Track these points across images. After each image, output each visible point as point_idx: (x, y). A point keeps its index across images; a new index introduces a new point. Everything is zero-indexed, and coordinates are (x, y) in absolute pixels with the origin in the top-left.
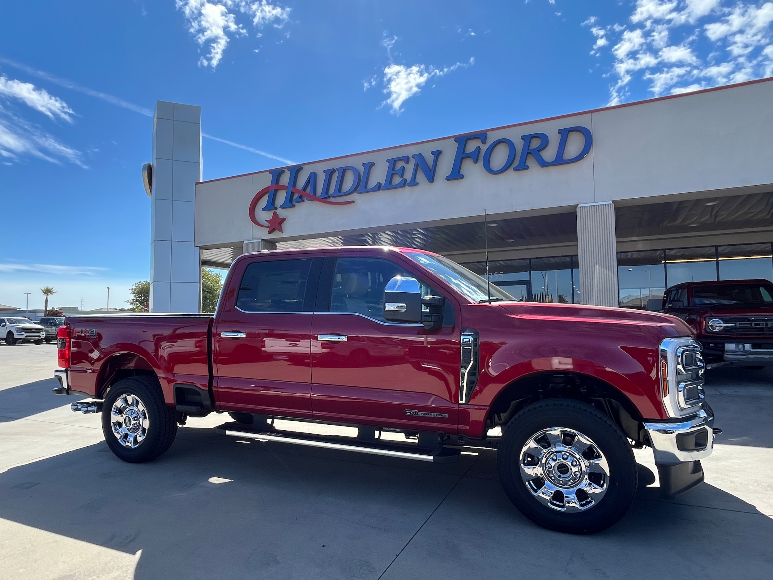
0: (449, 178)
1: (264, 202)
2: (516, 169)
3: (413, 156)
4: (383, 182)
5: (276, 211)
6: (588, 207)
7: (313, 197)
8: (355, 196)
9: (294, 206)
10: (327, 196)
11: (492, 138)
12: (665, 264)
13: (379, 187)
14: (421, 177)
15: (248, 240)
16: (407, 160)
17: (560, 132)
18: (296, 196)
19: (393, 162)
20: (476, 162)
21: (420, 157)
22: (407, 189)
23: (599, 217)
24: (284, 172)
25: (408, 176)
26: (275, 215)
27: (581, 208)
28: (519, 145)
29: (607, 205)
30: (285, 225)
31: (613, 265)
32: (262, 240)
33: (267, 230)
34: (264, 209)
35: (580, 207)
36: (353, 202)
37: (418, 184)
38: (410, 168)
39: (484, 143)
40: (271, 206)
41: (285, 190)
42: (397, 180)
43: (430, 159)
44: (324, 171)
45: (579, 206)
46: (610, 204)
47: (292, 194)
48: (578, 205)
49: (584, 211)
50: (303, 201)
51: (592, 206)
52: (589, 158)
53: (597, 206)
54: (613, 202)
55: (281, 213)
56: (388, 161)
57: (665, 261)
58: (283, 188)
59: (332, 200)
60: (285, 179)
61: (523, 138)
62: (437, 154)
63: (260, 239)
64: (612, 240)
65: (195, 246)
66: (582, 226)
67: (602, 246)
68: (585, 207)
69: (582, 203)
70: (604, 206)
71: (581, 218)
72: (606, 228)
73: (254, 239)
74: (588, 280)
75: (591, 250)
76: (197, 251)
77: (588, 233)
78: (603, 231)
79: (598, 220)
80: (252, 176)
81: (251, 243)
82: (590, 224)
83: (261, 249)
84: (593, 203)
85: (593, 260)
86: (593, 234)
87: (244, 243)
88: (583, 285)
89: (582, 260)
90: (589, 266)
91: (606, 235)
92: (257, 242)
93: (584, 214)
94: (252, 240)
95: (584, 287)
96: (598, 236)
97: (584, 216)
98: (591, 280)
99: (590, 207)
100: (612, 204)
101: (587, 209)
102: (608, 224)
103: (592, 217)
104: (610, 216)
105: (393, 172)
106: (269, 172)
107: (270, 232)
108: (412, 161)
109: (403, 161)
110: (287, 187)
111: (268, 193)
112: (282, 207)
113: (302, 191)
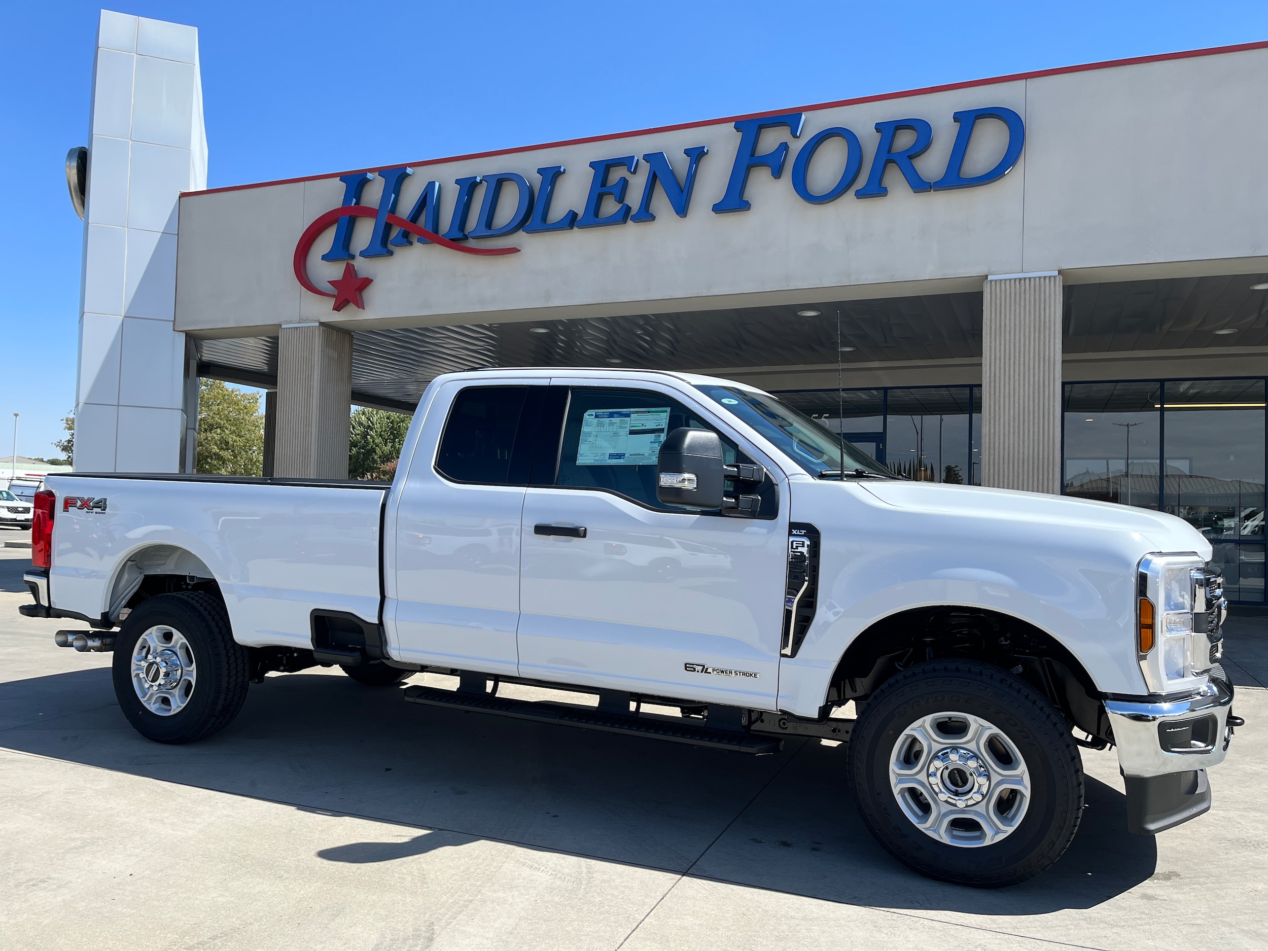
0: (718, 209)
1: (326, 242)
2: (860, 195)
3: (646, 158)
4: (580, 211)
5: (350, 262)
6: (1008, 282)
7: (432, 236)
8: (521, 238)
9: (391, 253)
10: (460, 235)
11: (812, 124)
12: (1162, 410)
13: (571, 221)
14: (661, 203)
15: (291, 322)
16: (632, 164)
17: (957, 117)
18: (395, 232)
19: (603, 168)
20: (777, 174)
21: (659, 161)
22: (631, 228)
23: (1030, 304)
24: (371, 178)
25: (634, 198)
26: (350, 271)
27: (993, 283)
28: (870, 141)
29: (1047, 280)
30: (372, 295)
31: (1054, 406)
32: (322, 324)
33: (331, 302)
34: (324, 258)
35: (991, 281)
36: (514, 250)
37: (653, 218)
38: (638, 183)
39: (795, 135)
40: (342, 250)
41: (374, 217)
42: (610, 207)
43: (681, 166)
44: (458, 182)
45: (990, 278)
46: (1055, 277)
47: (388, 228)
48: (987, 276)
49: (998, 290)
50: (411, 243)
51: (1015, 280)
52: (1014, 177)
53: (1027, 281)
54: (1060, 272)
55: (363, 266)
56: (592, 165)
57: (1162, 405)
58: (370, 213)
59: (472, 243)
60: (373, 195)
61: (879, 127)
62: (697, 155)
63: (316, 321)
64: (1054, 355)
65: (176, 330)
66: (993, 322)
67: (1032, 367)
68: (1001, 280)
69: (995, 273)
70: (1042, 280)
71: (991, 305)
72: (1042, 328)
73: (304, 321)
74: (999, 436)
75: (1009, 374)
76: (181, 340)
77: (1005, 337)
78: (1037, 334)
79: (1027, 309)
80: (302, 183)
81: (297, 328)
82: (1010, 319)
83: (318, 342)
84: (1019, 272)
85: (1012, 395)
86: (1015, 339)
87: (282, 329)
88: (989, 447)
89: (990, 394)
90: (1004, 407)
91: (1042, 342)
92: (310, 327)
93: (998, 297)
94: (299, 323)
95: (992, 451)
96: (1024, 345)
97: (998, 301)
98: (1007, 438)
99: (1013, 282)
100: (1058, 278)
101: (1005, 286)
102: (1047, 320)
103: (1015, 304)
104: (1052, 302)
105: (603, 189)
106: (339, 178)
107: (338, 308)
108: (645, 169)
109: (626, 167)
110: (378, 210)
111: (335, 223)
112: (365, 254)
113: (409, 221)
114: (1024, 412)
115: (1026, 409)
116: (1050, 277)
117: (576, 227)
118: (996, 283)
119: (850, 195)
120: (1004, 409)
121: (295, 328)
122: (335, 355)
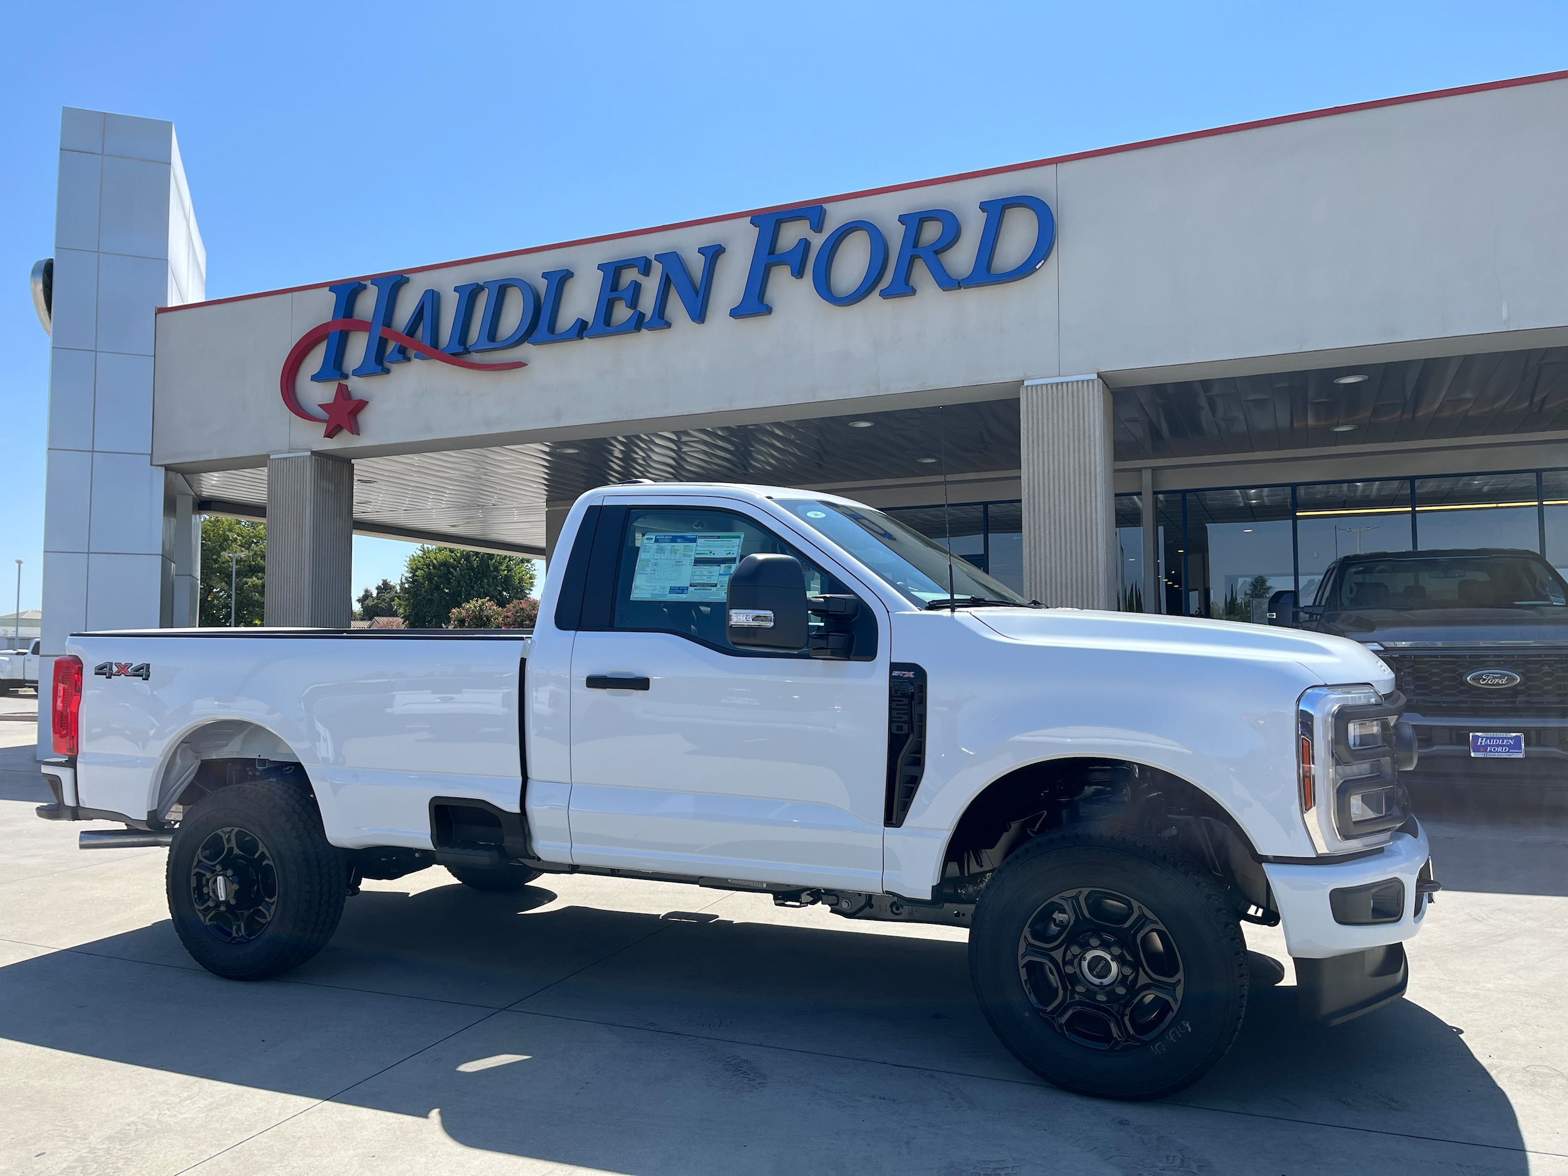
0: (737, 313)
1: (315, 360)
2: (886, 294)
3: (658, 257)
4: (589, 317)
5: (343, 382)
6: (1044, 387)
7: (433, 351)
8: (527, 350)
9: (387, 371)
10: (461, 349)
11: (837, 216)
13: (581, 330)
14: (676, 308)
15: (279, 452)
16: (645, 266)
17: (984, 206)
18: (391, 346)
20: (799, 273)
21: (672, 260)
22: (646, 337)
23: (1068, 411)
24: (365, 287)
25: (648, 303)
26: (343, 392)
27: (1029, 389)
28: (895, 234)
29: (1085, 383)
30: (366, 418)
31: (1107, 522)
32: (313, 453)
33: (322, 428)
34: (314, 378)
35: (1027, 386)
36: (520, 365)
37: (668, 325)
38: (651, 286)
39: (818, 227)
40: (334, 368)
41: (367, 331)
42: (622, 313)
43: (696, 264)
44: (456, 289)
45: (1026, 383)
46: (1093, 380)
47: (383, 343)
48: (1023, 381)
49: (1034, 396)
50: (409, 360)
51: (1052, 384)
52: (1047, 272)
53: (1065, 385)
54: (1099, 376)
55: (358, 386)
56: (601, 267)
58: (363, 326)
59: (476, 358)
60: (367, 304)
61: (902, 219)
62: (714, 254)
63: (307, 450)
64: (1095, 467)
65: (153, 464)
66: (1030, 432)
67: (1072, 481)
68: (1037, 385)
69: (1032, 378)
70: (1080, 384)
71: (1028, 413)
72: (1082, 437)
73: (294, 451)
74: (1040, 559)
75: (1049, 490)
76: (159, 477)
77: (1043, 448)
78: (1076, 445)
79: (1066, 417)
80: (290, 295)
81: (287, 458)
82: (1048, 428)
83: (309, 475)
84: (1056, 376)
85: (1052, 513)
86: (1054, 450)
87: (270, 459)
88: (1030, 571)
89: (1029, 513)
90: (1045, 526)
91: (1082, 454)
92: (300, 457)
93: (1035, 404)
94: (289, 452)
95: (1033, 575)
96: (1064, 456)
97: (1035, 409)
98: (1048, 560)
99: (1049, 387)
100: (1096, 382)
101: (1042, 391)
102: (1087, 428)
103: (1053, 412)
104: (1091, 409)
105: (614, 295)
106: (328, 288)
107: (330, 434)
108: (657, 269)
109: (637, 268)
110: (371, 323)
111: (325, 339)
112: (359, 372)
113: (405, 334)
114: (1065, 530)
115: (1068, 528)
116: (1088, 381)
117: (587, 337)
118: (1032, 389)
119: (875, 296)
120: (1045, 529)
121: (284, 458)
122: (332, 488)
